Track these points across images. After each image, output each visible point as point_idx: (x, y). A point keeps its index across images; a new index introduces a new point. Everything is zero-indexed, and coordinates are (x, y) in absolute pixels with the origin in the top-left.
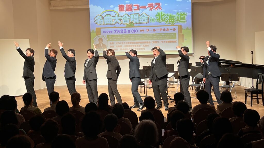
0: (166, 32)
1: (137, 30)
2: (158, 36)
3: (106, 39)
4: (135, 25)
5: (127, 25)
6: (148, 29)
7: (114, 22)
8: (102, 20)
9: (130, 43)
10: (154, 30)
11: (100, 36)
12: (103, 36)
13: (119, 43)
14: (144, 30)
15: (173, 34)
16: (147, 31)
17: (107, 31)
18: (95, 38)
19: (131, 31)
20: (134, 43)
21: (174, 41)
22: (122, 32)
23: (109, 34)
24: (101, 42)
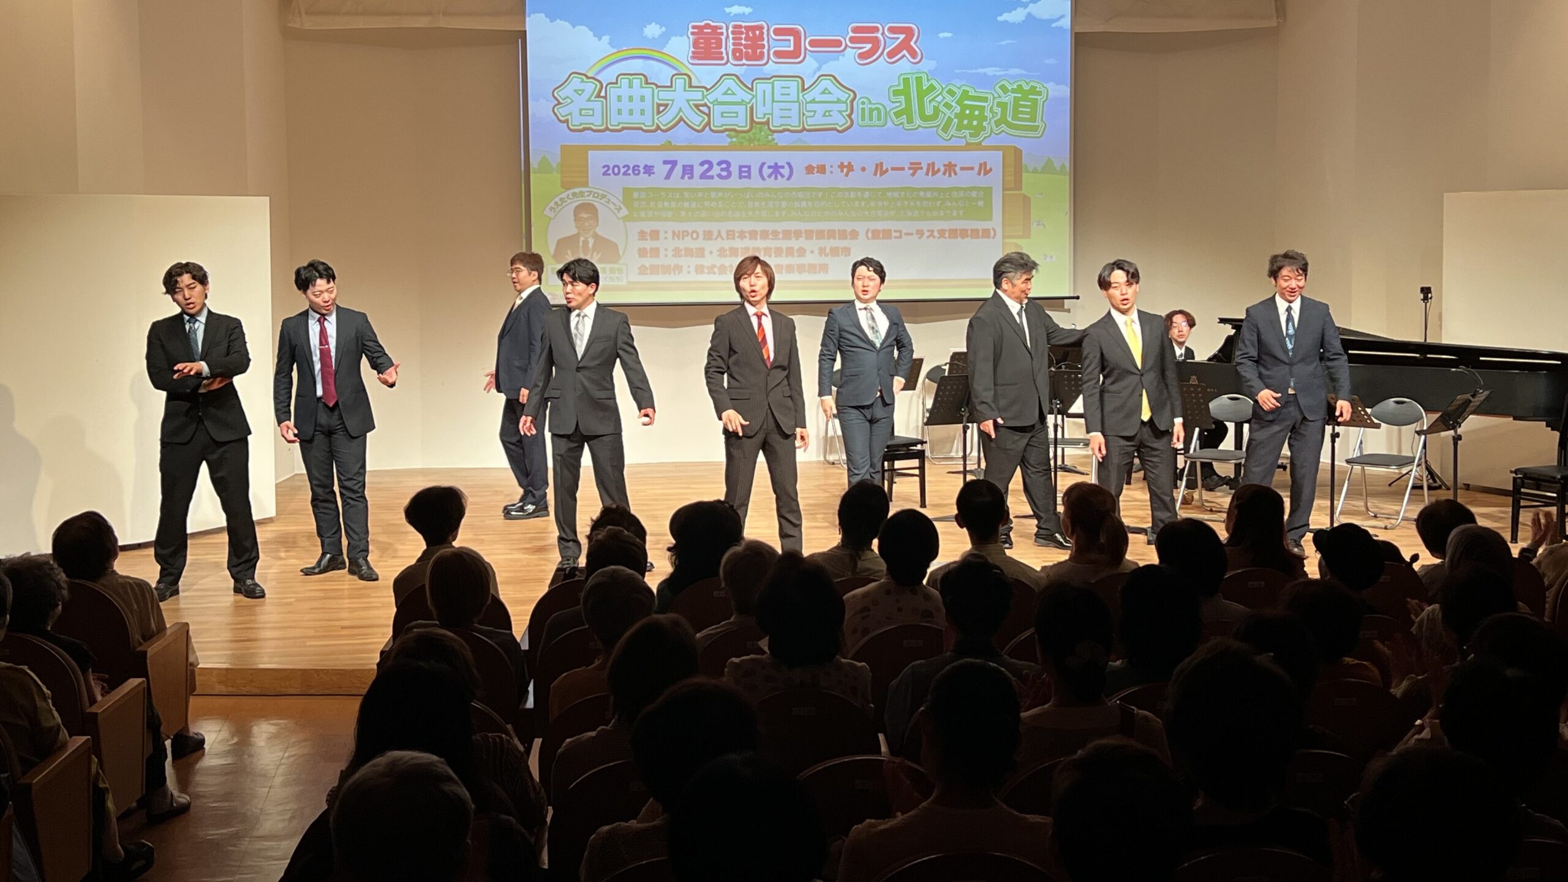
0: (942, 181)
1: (787, 167)
2: (899, 204)
3: (619, 209)
4: (780, 139)
5: (733, 133)
6: (850, 163)
7: (665, 120)
8: (597, 105)
9: (747, 235)
10: (880, 169)
11: (584, 189)
12: (601, 192)
13: (687, 232)
14: (825, 166)
15: (976, 192)
16: (842, 171)
17: (624, 167)
18: (552, 204)
19: (755, 172)
20: (771, 236)
21: (983, 230)
22: (709, 174)
23: (633, 181)
24: (586, 224)
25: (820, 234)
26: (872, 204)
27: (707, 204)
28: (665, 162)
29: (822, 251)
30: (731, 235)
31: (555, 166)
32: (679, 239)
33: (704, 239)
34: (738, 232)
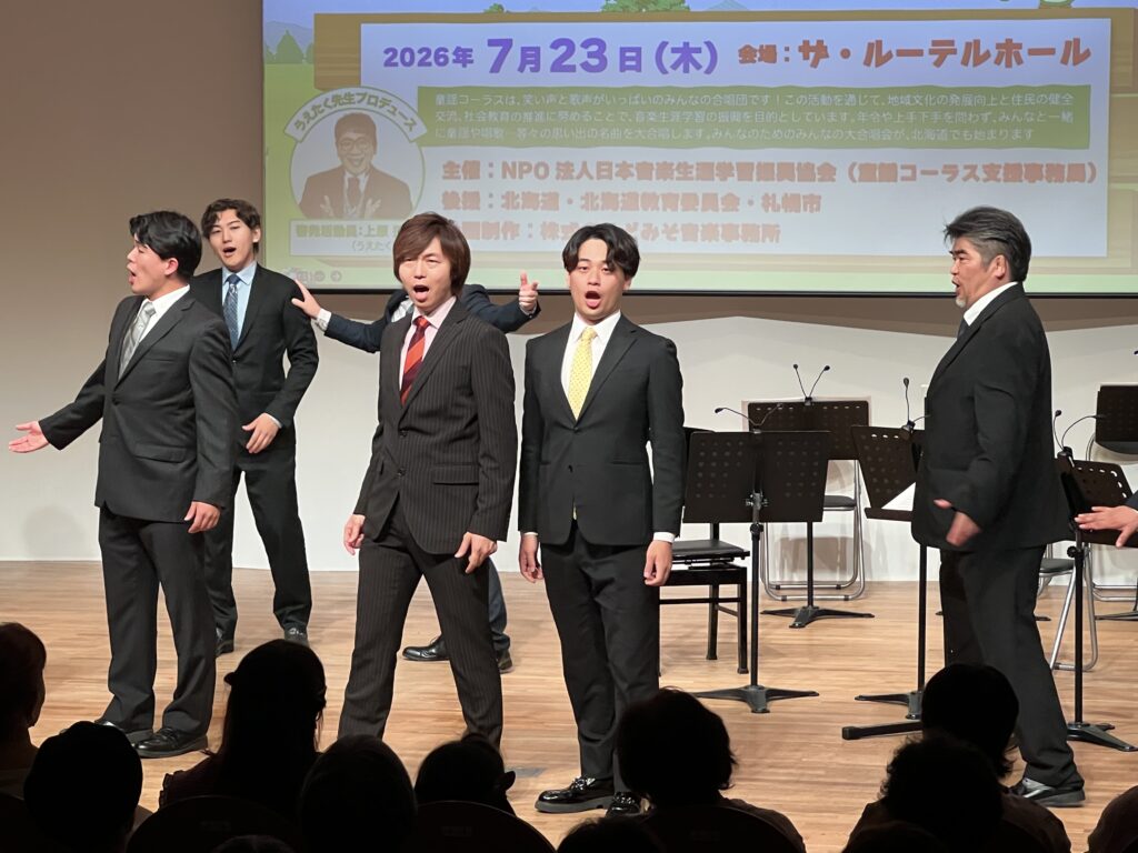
0: (991, 75)
1: (705, 49)
2: (911, 116)
3: (412, 125)
6: (820, 42)
9: (634, 171)
10: (876, 54)
11: (353, 90)
12: (381, 95)
13: (530, 166)
14: (774, 47)
15: (1057, 96)
16: (806, 57)
17: (420, 51)
18: (300, 117)
19: (648, 58)
20: (676, 174)
21: (1070, 166)
22: (567, 63)
23: (435, 76)
24: (355, 151)
25: (766, 172)
26: (862, 116)
27: (563, 115)
28: (492, 43)
29: (768, 202)
30: (604, 170)
31: (304, 51)
32: (513, 176)
33: (558, 178)
34: (617, 166)
